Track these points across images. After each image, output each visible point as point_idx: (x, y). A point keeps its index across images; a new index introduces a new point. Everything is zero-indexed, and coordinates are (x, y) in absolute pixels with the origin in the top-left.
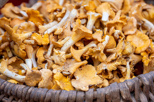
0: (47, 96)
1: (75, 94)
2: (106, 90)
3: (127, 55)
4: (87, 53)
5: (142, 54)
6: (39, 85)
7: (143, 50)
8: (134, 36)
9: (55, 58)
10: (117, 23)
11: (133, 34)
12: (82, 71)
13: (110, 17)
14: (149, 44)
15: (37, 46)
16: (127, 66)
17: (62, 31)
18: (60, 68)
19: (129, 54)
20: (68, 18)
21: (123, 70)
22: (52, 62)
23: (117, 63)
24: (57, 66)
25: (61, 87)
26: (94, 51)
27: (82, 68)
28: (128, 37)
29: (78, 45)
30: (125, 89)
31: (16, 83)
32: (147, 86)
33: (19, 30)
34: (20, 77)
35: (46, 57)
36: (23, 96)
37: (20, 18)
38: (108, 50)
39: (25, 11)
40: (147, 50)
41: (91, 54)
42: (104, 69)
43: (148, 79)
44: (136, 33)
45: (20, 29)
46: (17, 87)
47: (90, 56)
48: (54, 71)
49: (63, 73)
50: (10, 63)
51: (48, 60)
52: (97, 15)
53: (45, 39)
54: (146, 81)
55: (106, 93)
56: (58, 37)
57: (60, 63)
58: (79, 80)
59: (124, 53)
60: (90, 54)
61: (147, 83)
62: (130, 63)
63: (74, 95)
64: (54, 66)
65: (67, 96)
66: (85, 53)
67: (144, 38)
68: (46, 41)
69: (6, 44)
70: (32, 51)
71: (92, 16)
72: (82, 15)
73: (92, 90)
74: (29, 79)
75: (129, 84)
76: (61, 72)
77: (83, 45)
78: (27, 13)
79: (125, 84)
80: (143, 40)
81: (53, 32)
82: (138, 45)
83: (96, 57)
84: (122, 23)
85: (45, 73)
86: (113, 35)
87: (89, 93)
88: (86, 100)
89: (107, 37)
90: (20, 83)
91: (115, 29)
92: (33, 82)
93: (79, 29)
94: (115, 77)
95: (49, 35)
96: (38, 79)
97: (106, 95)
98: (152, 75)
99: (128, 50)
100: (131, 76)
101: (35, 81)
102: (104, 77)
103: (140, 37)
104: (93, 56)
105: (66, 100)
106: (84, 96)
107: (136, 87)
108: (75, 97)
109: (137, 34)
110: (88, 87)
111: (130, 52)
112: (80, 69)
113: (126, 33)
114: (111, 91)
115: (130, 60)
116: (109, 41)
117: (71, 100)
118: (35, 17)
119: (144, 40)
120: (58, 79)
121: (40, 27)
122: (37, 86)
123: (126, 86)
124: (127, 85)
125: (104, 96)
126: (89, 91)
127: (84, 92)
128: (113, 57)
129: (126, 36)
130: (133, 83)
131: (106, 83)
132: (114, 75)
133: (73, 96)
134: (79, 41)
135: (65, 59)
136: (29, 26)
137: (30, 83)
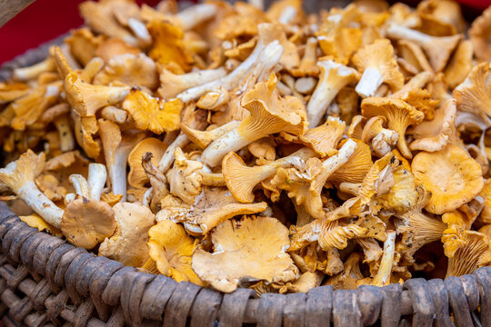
0: (110, 283)
1: (192, 296)
2: (288, 302)
3: (394, 210)
4: (272, 182)
5: (446, 218)
6: (103, 246)
7: (452, 205)
8: (439, 159)
9: (175, 178)
10: (391, 108)
11: (436, 152)
12: (242, 232)
14: (475, 192)
16: (386, 245)
17: (222, 100)
18: (182, 211)
19: (404, 210)
20: (254, 66)
21: (372, 254)
22: (163, 187)
23: (356, 230)
24: (176, 202)
25: (161, 266)
26: (291, 178)
27: (241, 223)
28: (419, 158)
29: (258, 152)
30: (347, 311)
31: (42, 226)
32: (422, 316)
33: (101, 75)
34: (56, 214)
35: (148, 169)
36: (48, 269)
38: (345, 186)
39: (145, 22)
40: (466, 209)
41: (284, 187)
42: (313, 238)
43: (432, 299)
44: (445, 149)
45: (107, 73)
46: (37, 241)
47: (284, 193)
48: (161, 216)
49: (187, 225)
50: (51, 168)
51: (153, 180)
52: (347, 72)
53: (166, 116)
54: (423, 300)
55: (286, 312)
56: (209, 116)
57: (182, 195)
58: (221, 258)
59: (386, 204)
60: (280, 184)
61: (424, 307)
62: (399, 239)
63: (188, 298)
64: (167, 201)
65: (168, 297)
66: (267, 180)
67: (467, 171)
68: (168, 122)
69: (59, 109)
70: (117, 143)
71: (334, 71)
72: (307, 65)
73: (246, 293)
74: (72, 222)
75: (363, 299)
76: (181, 224)
77: (271, 154)
78: (150, 31)
79: (354, 296)
80: (465, 176)
81: (196, 100)
82: (443, 189)
83: (299, 200)
84: (405, 112)
85: (129, 215)
86: (370, 141)
87: (235, 300)
88: (222, 319)
89: (350, 145)
90: (53, 229)
91: (386, 125)
92: (87, 236)
93: (257, 102)
94: (348, 272)
95: (185, 105)
96: (104, 229)
97: (283, 317)
98: (450, 287)
99: (403, 195)
101: (93, 234)
102: (310, 264)
103: (457, 166)
104: (290, 195)
105: (160, 305)
106: (218, 307)
107: (386, 314)
108: (189, 305)
109: (449, 155)
110: (237, 281)
111: (406, 204)
112: (235, 223)
113: (415, 146)
114: (302, 307)
115: (401, 229)
116: (350, 159)
117: (177, 309)
118: (170, 46)
119: (468, 178)
120: (162, 240)
121: (166, 77)
122: (95, 250)
123: (354, 302)
124: (358, 303)
125: (279, 319)
126: (237, 294)
127: (222, 294)
128: (345, 209)
129: (415, 153)
130: (377, 300)
131: (309, 282)
132: (345, 266)
133: (183, 301)
134: (262, 141)
135: (198, 184)
136: (137, 69)
137: (76, 237)
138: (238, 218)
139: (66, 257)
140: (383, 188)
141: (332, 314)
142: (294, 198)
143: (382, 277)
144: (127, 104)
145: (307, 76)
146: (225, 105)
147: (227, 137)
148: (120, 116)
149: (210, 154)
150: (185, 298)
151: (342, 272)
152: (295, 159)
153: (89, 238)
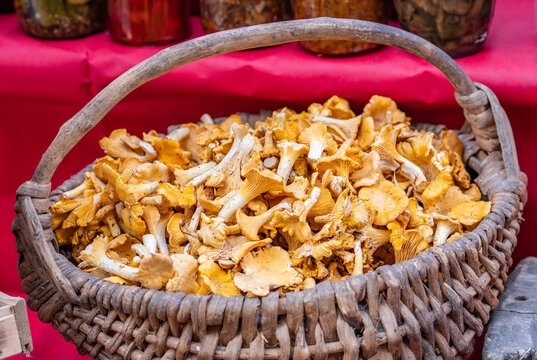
0: (182, 306)
1: (241, 303)
2: (305, 295)
3: (356, 227)
4: (271, 223)
5: (389, 226)
6: (168, 285)
7: (392, 217)
8: (375, 190)
9: (205, 232)
10: (337, 162)
11: (372, 186)
12: (259, 258)
13: (327, 152)
14: (405, 206)
15: (168, 210)
16: (356, 250)
17: (221, 179)
18: (215, 254)
19: (362, 225)
20: (237, 153)
21: (348, 257)
22: (197, 241)
23: (335, 243)
24: (209, 249)
25: (213, 289)
26: (285, 217)
27: (258, 252)
28: (362, 191)
29: (254, 207)
30: (345, 293)
31: (122, 282)
32: (393, 288)
33: (133, 179)
34: (130, 272)
35: (185, 231)
36: (135, 307)
37: (141, 158)
38: (318, 219)
39: (150, 143)
40: (401, 218)
41: (279, 225)
42: (307, 255)
43: (397, 276)
44: (378, 182)
45: (136, 177)
46: (122, 290)
47: (279, 229)
48: (201, 259)
49: (221, 262)
50: (112, 247)
51: (190, 238)
52: (298, 147)
53: (186, 196)
54: (392, 278)
55: (305, 301)
56: (214, 191)
57: (213, 242)
58: (251, 276)
59: (350, 223)
60: (277, 224)
61: (394, 282)
62: (363, 245)
63: (238, 305)
64: (203, 249)
65: (224, 306)
66: (267, 223)
67: (395, 195)
68: (189, 200)
69: (107, 208)
70: (158, 219)
71: (289, 150)
72: (269, 148)
73: (276, 294)
74: (146, 272)
75: (354, 283)
76: (216, 262)
77: (264, 207)
78: (154, 147)
79: (347, 283)
80: (394, 198)
81: (203, 183)
83: (290, 232)
84: (347, 163)
85: (182, 261)
86: (328, 187)
87: (270, 300)
88: (264, 314)
89: (316, 191)
90: (129, 282)
91: (335, 174)
92: (156, 280)
93: (253, 171)
94: (332, 275)
95: (196, 188)
96: (166, 273)
97: (304, 305)
98: (406, 267)
99: (360, 216)
100: (365, 271)
101: (160, 278)
102: (307, 272)
103: (388, 192)
104: (284, 230)
105: (221, 314)
106: (260, 307)
107: (370, 291)
108: (239, 309)
109: (381, 186)
110: (268, 288)
111: (363, 221)
112: (254, 253)
113: (357, 184)
114: (315, 296)
115: (363, 238)
116: (319, 199)
117: (232, 314)
118: (170, 155)
119: (397, 199)
120: (208, 273)
121: (178, 172)
122: (163, 288)
123: (348, 287)
124: (351, 286)
125: (302, 307)
126: (270, 296)
127: (260, 298)
128: (325, 230)
129: (358, 189)
130: (363, 282)
131: (310, 283)
132: (329, 271)
133: (236, 307)
134: (256, 200)
135: (224, 233)
136: (156, 172)
137: (149, 282)
138: (255, 249)
139: (146, 297)
140: (347, 212)
141: (335, 298)
142: (287, 232)
143: (358, 270)
144: (161, 191)
145: (271, 156)
146: (223, 182)
147: (233, 200)
148: (158, 199)
149: (225, 214)
150: (236, 305)
151: (328, 276)
152: (284, 204)
153: (158, 281)
